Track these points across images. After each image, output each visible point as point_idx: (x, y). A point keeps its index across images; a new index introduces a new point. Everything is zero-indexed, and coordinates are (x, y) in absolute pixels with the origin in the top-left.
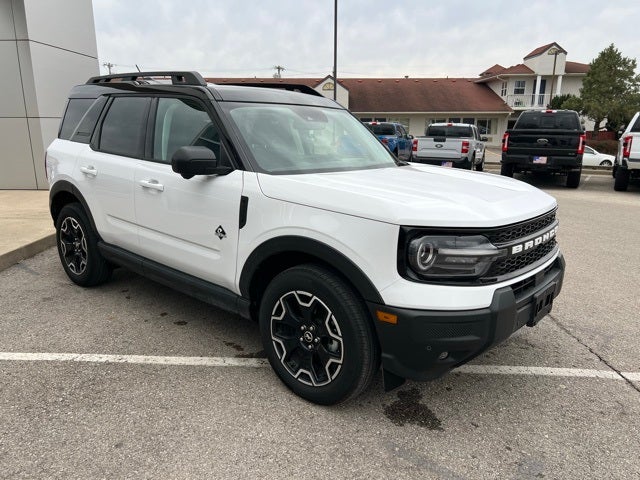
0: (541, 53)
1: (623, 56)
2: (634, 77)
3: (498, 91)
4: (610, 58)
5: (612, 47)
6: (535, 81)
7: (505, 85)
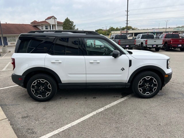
0: (50, 19)
1: (70, 20)
2: (74, 26)
3: (40, 28)
4: (67, 20)
5: (67, 18)
6: (50, 26)
7: (42, 27)
